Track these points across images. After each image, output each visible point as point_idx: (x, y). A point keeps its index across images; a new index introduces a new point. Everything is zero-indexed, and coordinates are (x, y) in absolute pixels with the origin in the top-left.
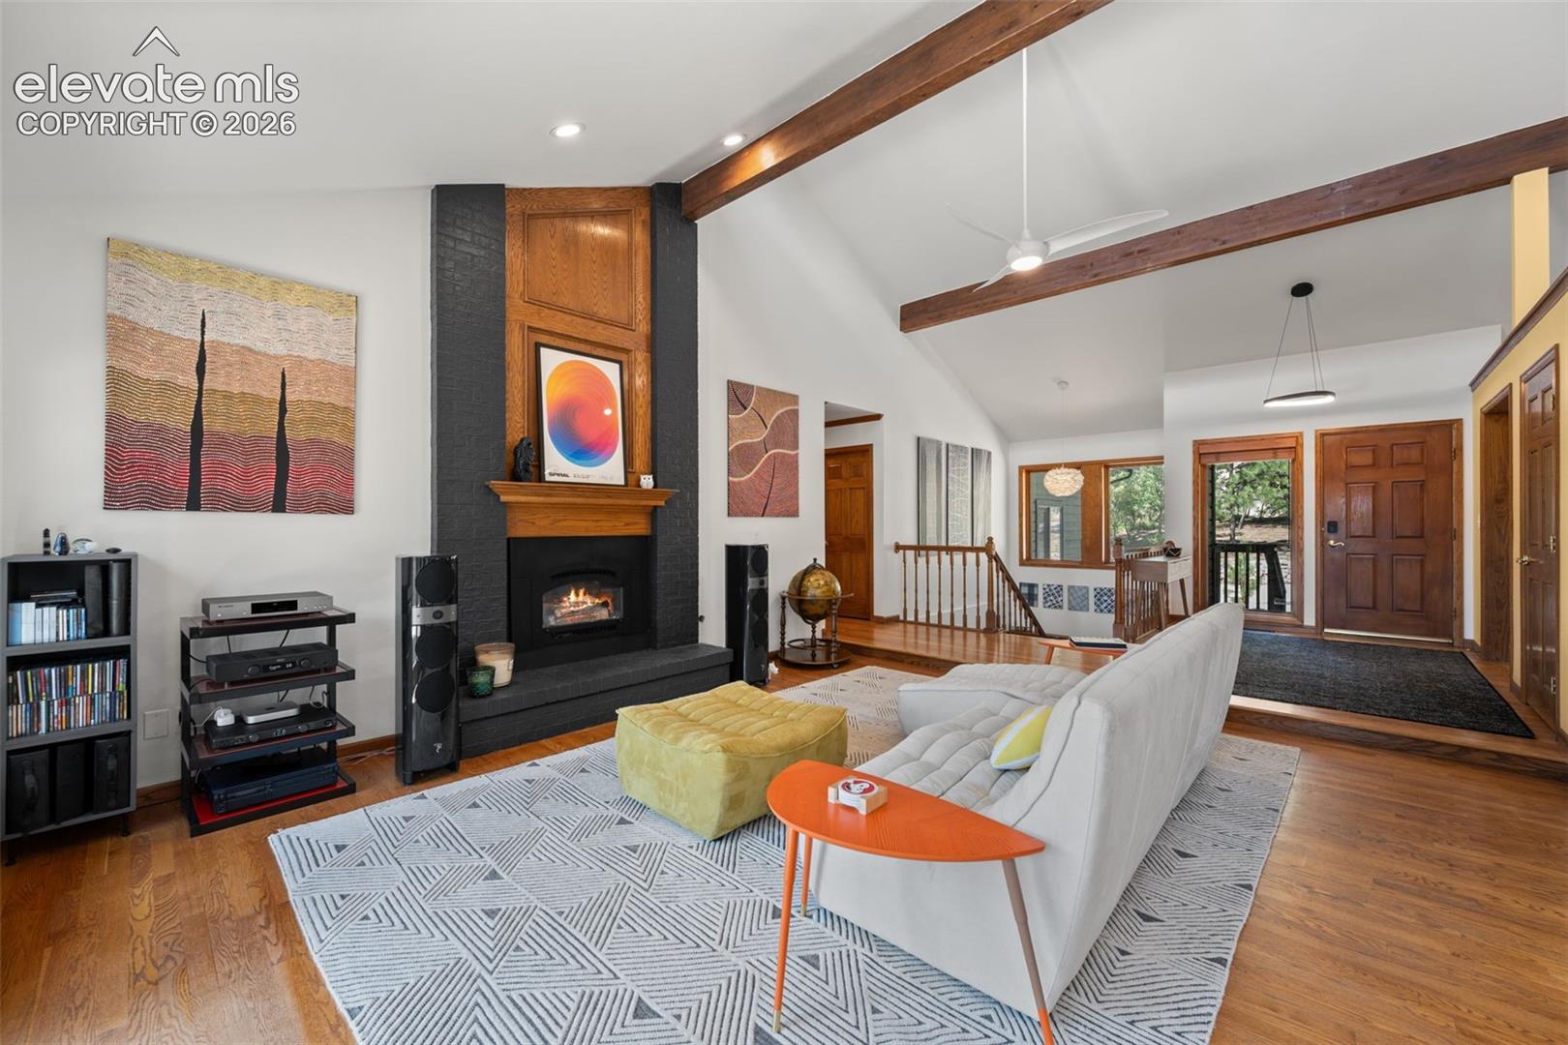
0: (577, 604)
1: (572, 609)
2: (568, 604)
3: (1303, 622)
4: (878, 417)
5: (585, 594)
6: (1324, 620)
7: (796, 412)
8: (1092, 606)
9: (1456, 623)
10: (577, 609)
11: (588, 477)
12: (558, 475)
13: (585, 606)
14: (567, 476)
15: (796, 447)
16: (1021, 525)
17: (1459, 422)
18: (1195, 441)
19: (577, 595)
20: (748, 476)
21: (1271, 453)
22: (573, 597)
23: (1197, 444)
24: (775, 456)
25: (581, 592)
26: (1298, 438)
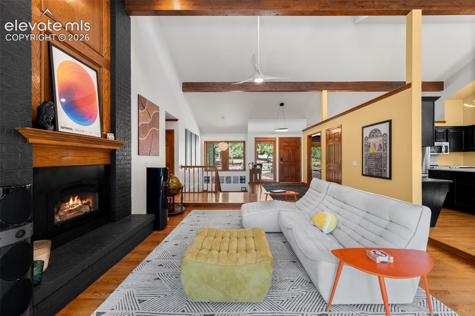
0: (73, 205)
1: (70, 209)
2: (68, 206)
3: (276, 181)
4: (177, 120)
5: (78, 199)
6: (280, 181)
7: (158, 113)
8: (225, 182)
9: (300, 179)
10: (73, 208)
11: (83, 131)
12: (67, 128)
13: (78, 206)
14: (72, 130)
15: (158, 128)
16: (205, 159)
17: (301, 138)
18: (255, 138)
19: (74, 200)
20: (145, 138)
21: (270, 142)
22: (71, 202)
23: (256, 138)
24: (153, 130)
25: (76, 198)
26: (275, 138)
